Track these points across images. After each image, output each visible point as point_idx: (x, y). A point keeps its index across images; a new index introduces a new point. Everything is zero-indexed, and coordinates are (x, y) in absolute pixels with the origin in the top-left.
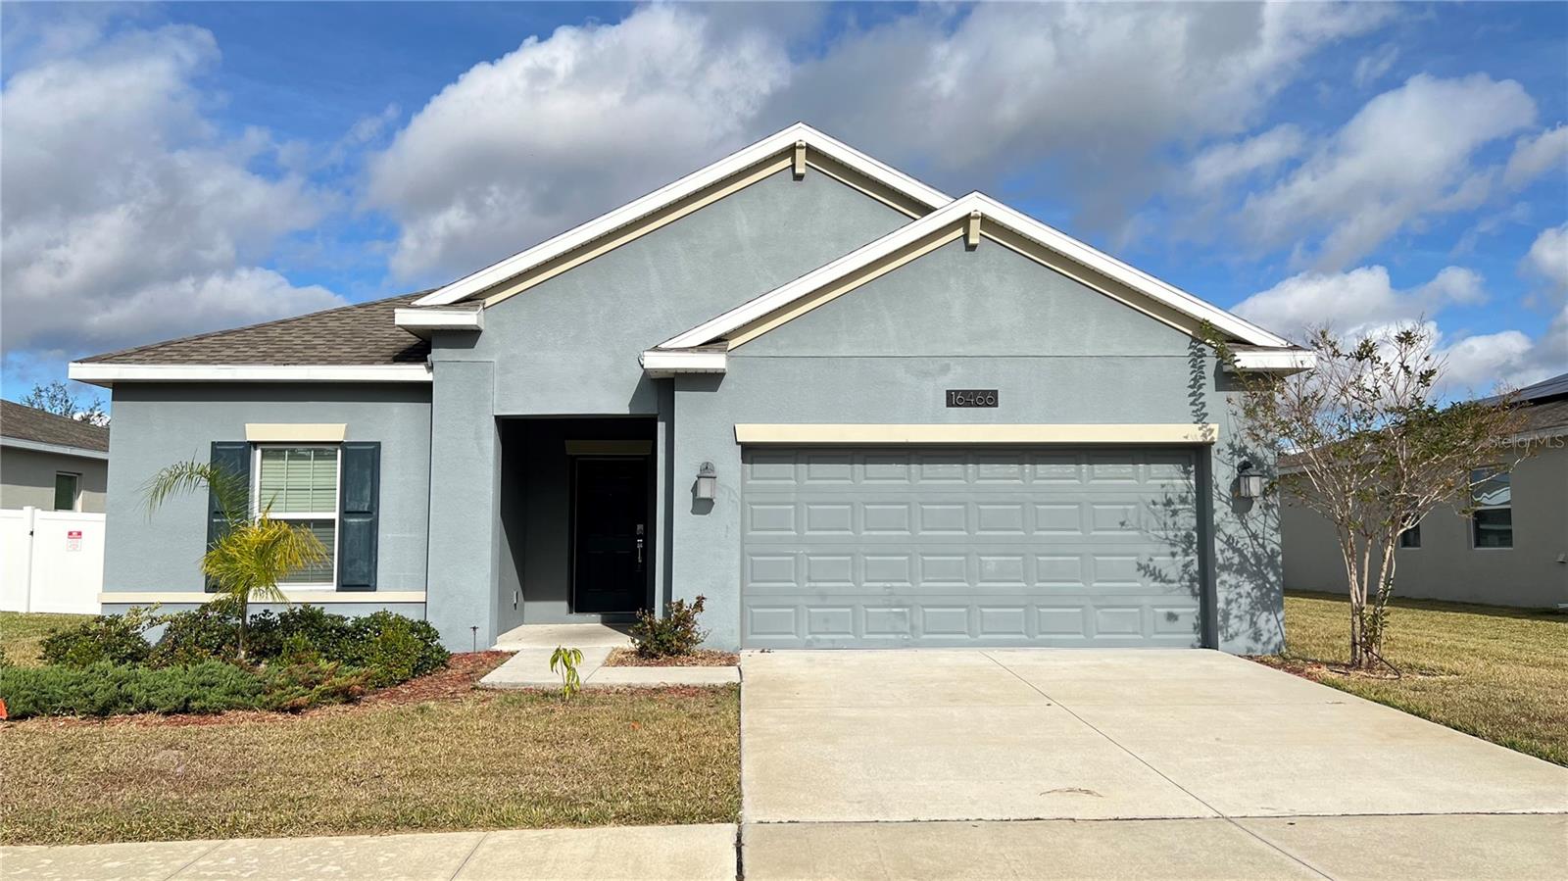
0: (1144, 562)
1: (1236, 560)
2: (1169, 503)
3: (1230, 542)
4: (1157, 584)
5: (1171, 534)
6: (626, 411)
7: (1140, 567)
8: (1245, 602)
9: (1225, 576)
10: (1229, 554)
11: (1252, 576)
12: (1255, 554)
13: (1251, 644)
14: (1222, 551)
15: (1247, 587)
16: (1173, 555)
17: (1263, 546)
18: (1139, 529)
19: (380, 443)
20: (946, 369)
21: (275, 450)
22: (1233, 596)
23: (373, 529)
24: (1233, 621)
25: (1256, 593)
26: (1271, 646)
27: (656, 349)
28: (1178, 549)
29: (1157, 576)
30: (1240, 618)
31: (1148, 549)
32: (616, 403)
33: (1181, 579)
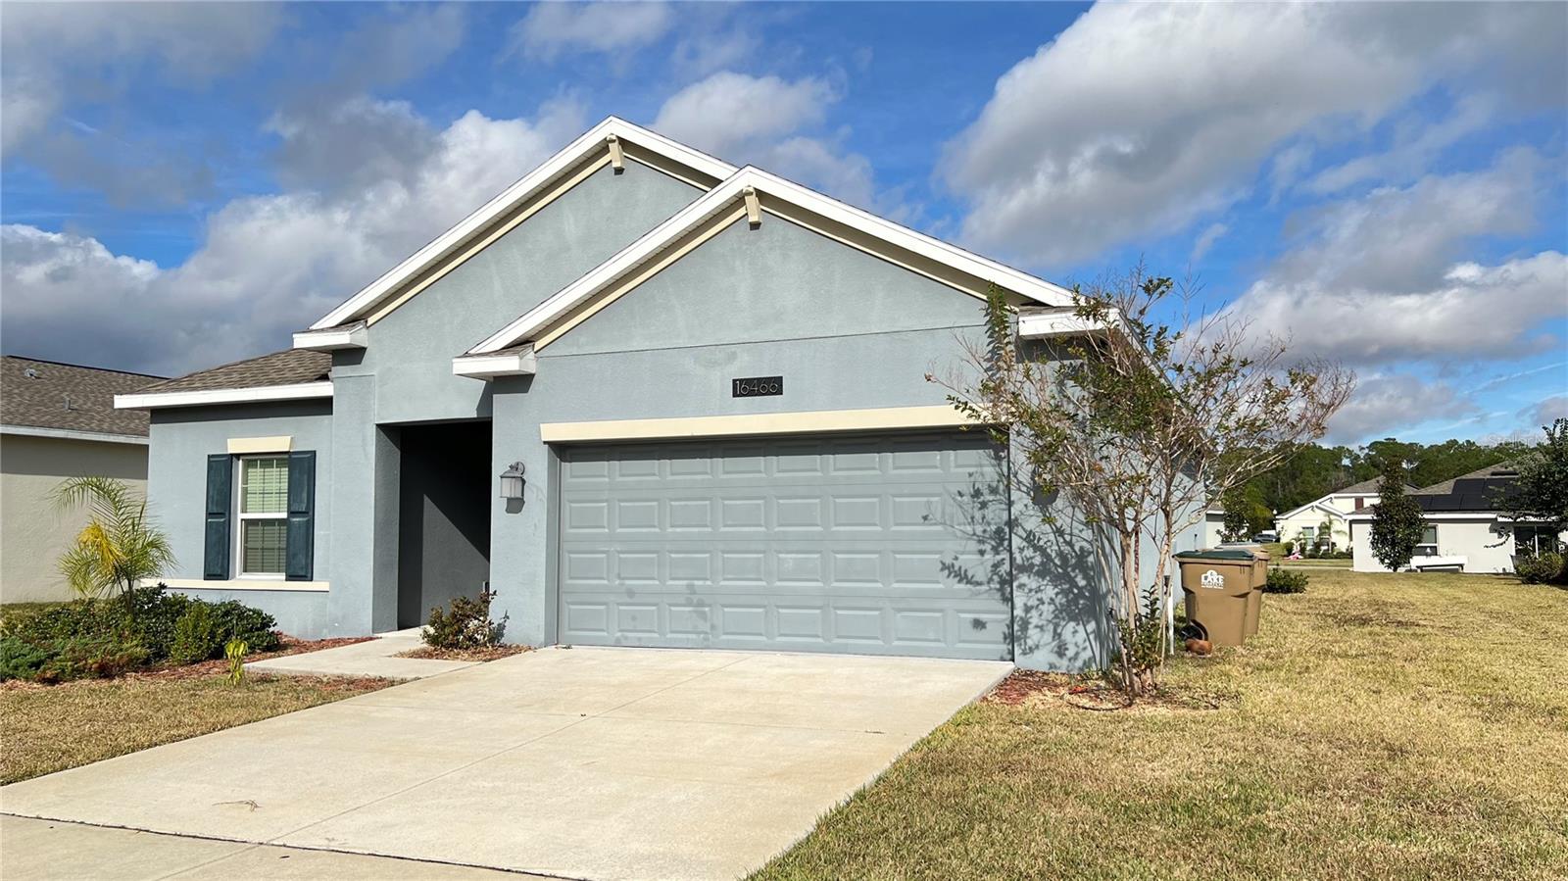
0: (948, 561)
1: (1037, 560)
2: (977, 493)
3: (1030, 538)
4: (962, 586)
5: (979, 529)
6: (474, 415)
7: (944, 567)
8: (1047, 610)
9: (1024, 579)
10: (1029, 553)
11: (1056, 580)
12: (1060, 554)
13: (1054, 659)
14: (1021, 550)
15: (1050, 591)
16: (982, 553)
17: (1070, 544)
18: (944, 524)
19: (315, 452)
20: (732, 357)
21: (252, 459)
22: (1033, 602)
23: (310, 526)
24: (1032, 632)
25: (1060, 600)
26: (1079, 663)
27: (466, 355)
28: (987, 547)
29: (963, 577)
30: (1041, 628)
31: (951, 547)
32: (465, 409)
33: (990, 580)
